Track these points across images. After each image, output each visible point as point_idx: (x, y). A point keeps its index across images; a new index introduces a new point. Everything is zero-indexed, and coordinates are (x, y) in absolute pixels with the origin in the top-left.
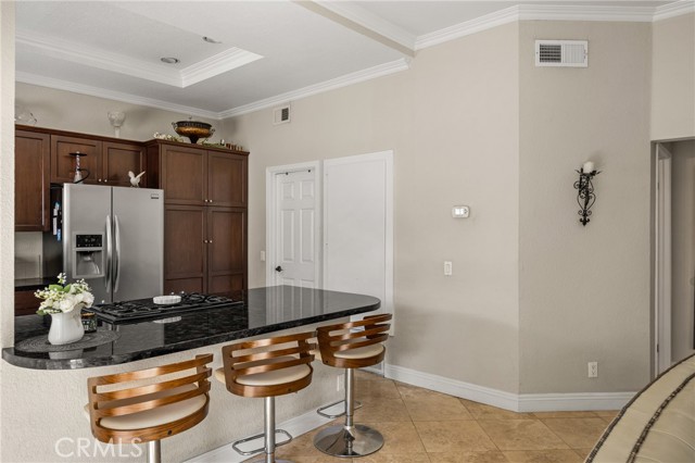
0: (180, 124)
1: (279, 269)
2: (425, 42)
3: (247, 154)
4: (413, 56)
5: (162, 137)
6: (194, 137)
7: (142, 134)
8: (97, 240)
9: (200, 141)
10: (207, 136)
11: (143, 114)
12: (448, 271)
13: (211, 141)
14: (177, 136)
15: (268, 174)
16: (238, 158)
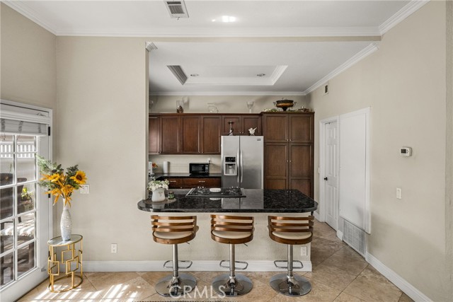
0: (278, 102)
1: (326, 179)
2: (384, 29)
3: (314, 113)
4: (380, 40)
5: (265, 111)
6: (285, 108)
7: (257, 110)
8: (233, 159)
9: (288, 109)
10: (292, 106)
11: (264, 100)
12: (399, 195)
13: (295, 108)
14: (276, 108)
15: (321, 124)
16: (309, 115)
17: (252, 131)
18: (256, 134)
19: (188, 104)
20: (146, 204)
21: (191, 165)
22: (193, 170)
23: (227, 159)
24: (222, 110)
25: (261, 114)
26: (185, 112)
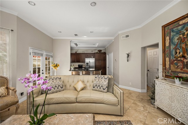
1: (108, 67)
6: (100, 52)
7: (94, 52)
8: (88, 63)
11: (96, 50)
13: (102, 52)
14: (98, 52)
16: (105, 54)
17: (92, 57)
18: (93, 58)
19: (78, 51)
20: (70, 70)
21: (79, 65)
23: (87, 63)
24: (86, 52)
25: (94, 53)
26: (77, 53)
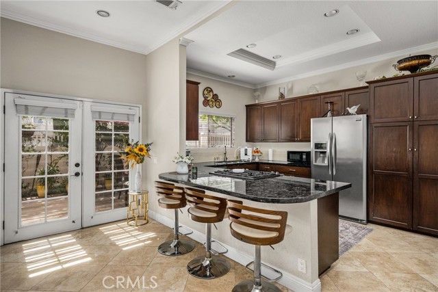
0: (400, 62)
6: (413, 69)
17: (353, 110)
21: (289, 153)
22: (291, 158)
23: (317, 146)
